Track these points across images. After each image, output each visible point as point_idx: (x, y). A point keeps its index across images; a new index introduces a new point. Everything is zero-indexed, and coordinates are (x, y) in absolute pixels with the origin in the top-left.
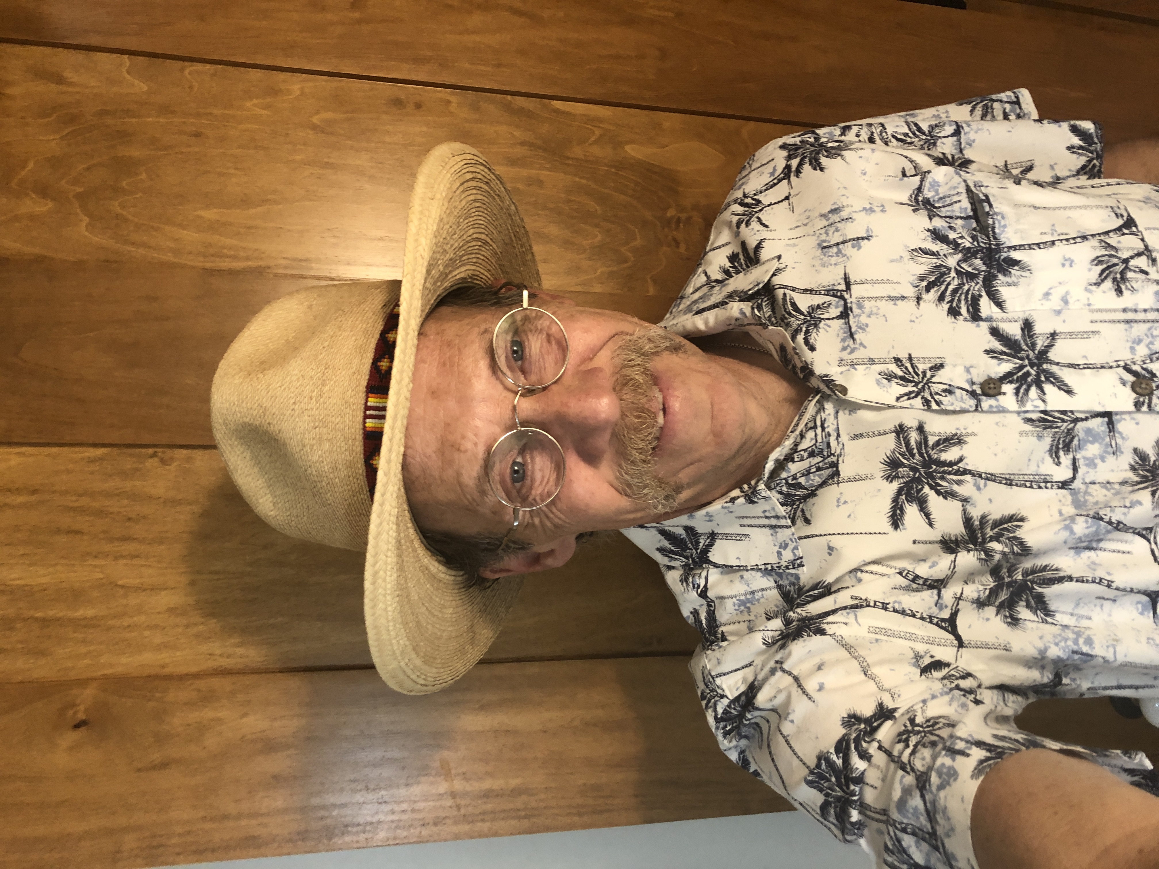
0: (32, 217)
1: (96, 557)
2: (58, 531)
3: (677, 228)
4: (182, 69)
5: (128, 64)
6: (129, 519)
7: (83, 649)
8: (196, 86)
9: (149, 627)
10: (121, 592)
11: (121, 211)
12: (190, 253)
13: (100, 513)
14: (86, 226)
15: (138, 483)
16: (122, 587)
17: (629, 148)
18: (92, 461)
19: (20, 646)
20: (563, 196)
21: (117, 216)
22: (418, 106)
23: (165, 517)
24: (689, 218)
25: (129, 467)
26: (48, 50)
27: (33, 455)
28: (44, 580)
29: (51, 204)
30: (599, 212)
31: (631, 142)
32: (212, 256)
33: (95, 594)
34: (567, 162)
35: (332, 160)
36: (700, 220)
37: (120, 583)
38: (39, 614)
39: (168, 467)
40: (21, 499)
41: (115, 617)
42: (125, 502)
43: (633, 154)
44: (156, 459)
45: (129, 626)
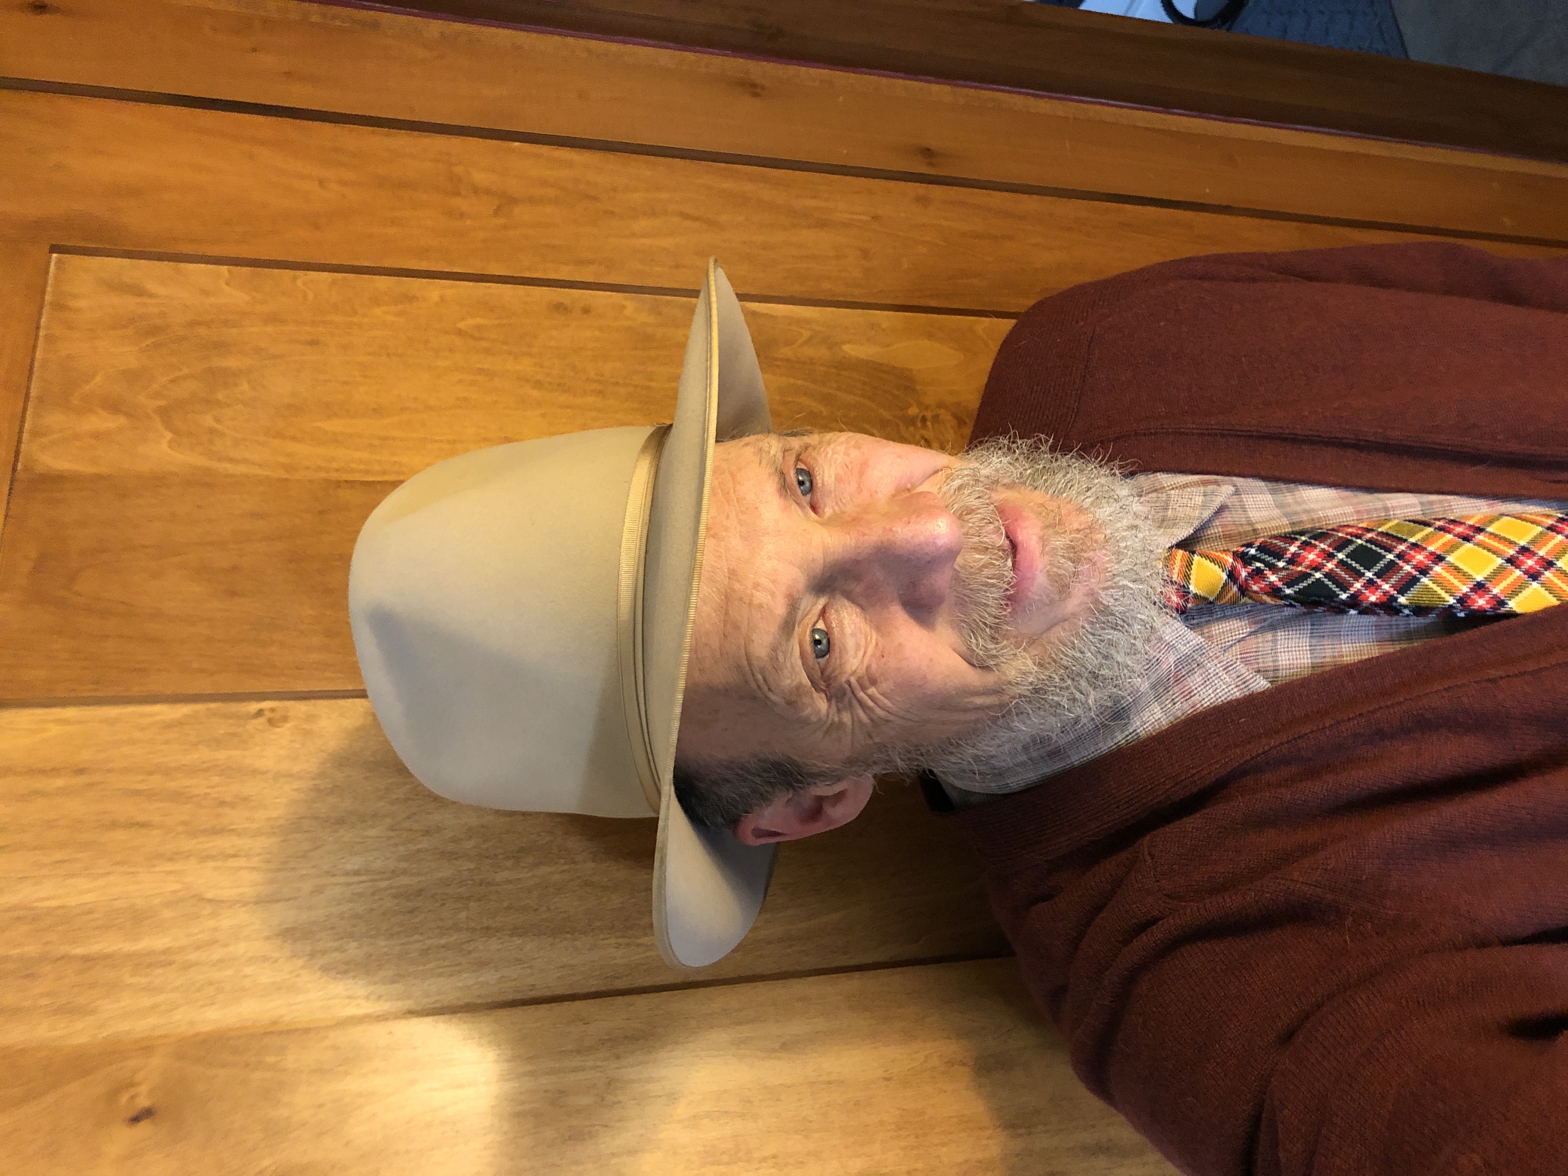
0: (96, 435)
1: (171, 859)
2: (114, 825)
3: (924, 426)
4: (295, 278)
5: (226, 274)
6: (222, 803)
7: (146, 1001)
8: (311, 296)
9: (252, 960)
10: (208, 909)
11: (215, 425)
12: (307, 468)
13: (178, 797)
14: (170, 442)
15: (236, 753)
16: (209, 901)
17: (846, 348)
18: (168, 726)
19: (44, 1001)
20: (777, 398)
21: (212, 431)
22: (586, 311)
23: (276, 798)
24: (936, 418)
25: (222, 732)
26: (126, 262)
27: (80, 722)
28: (89, 898)
29: (122, 420)
30: (825, 413)
31: (849, 342)
32: (337, 470)
33: (167, 914)
34: (776, 363)
35: (486, 366)
36: (950, 418)
37: (209, 895)
38: (79, 951)
39: (278, 730)
40: (60, 782)
41: (198, 948)
42: (216, 779)
43: (853, 353)
44: (262, 720)
45: (221, 961)
